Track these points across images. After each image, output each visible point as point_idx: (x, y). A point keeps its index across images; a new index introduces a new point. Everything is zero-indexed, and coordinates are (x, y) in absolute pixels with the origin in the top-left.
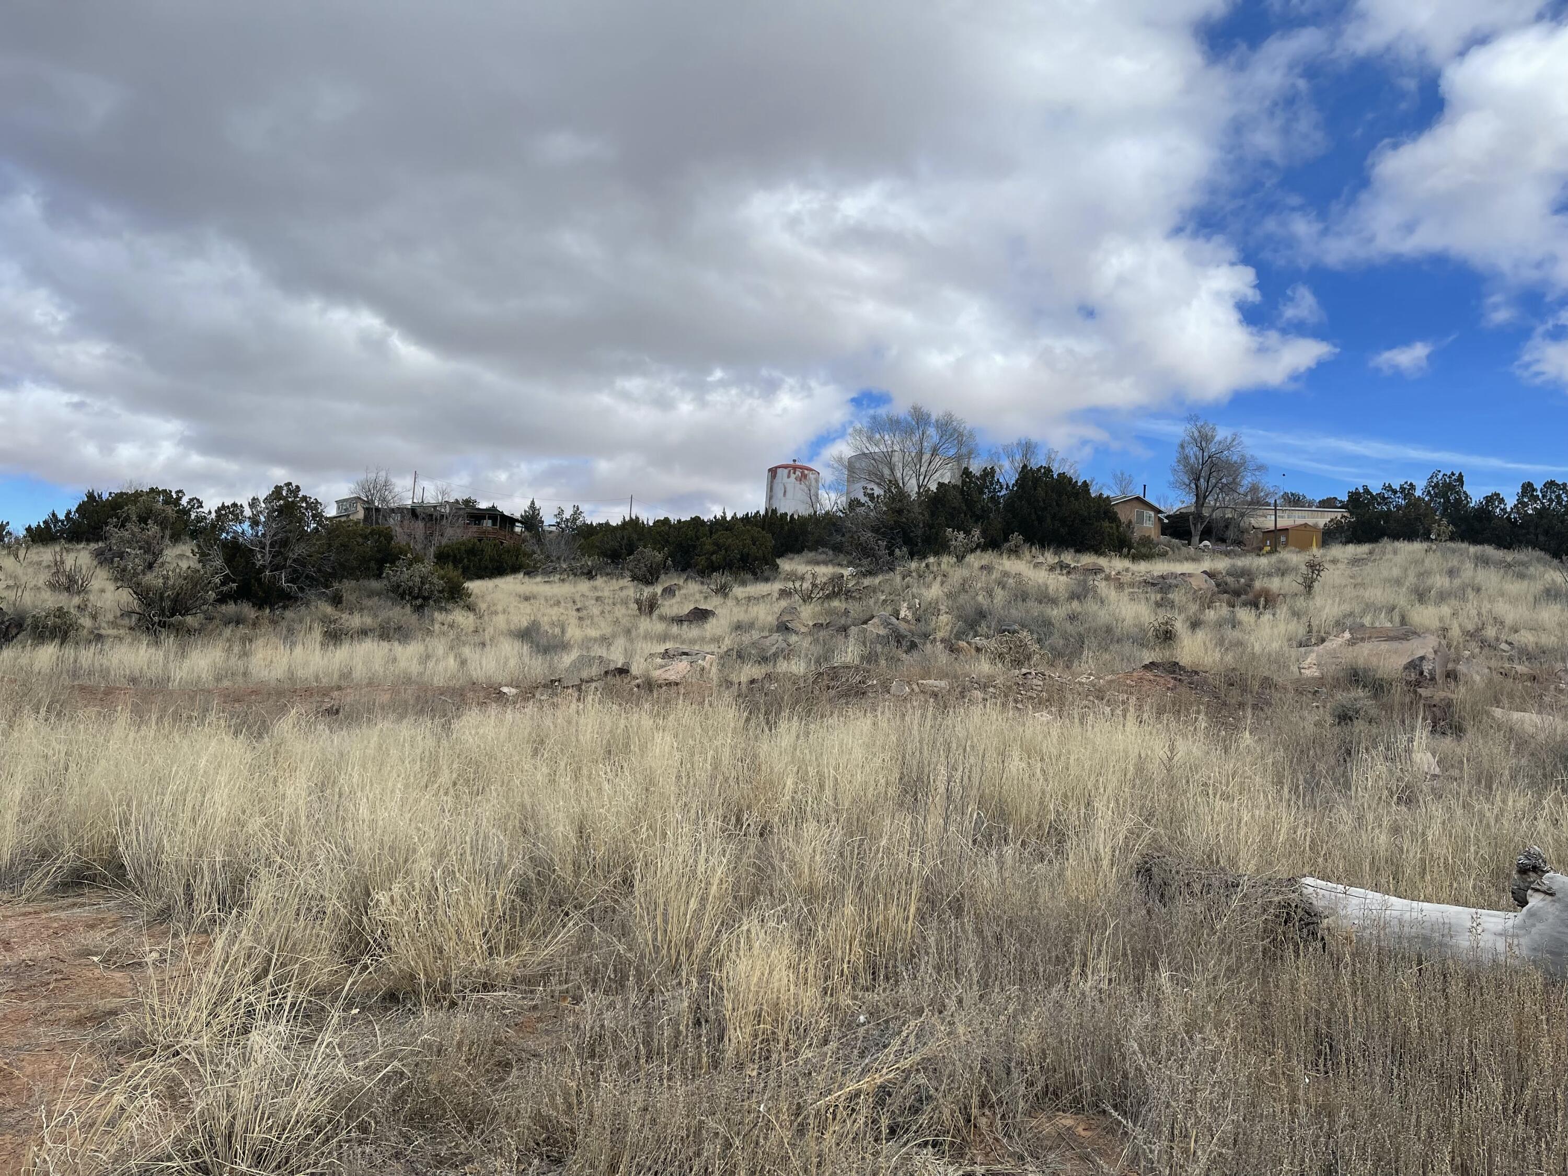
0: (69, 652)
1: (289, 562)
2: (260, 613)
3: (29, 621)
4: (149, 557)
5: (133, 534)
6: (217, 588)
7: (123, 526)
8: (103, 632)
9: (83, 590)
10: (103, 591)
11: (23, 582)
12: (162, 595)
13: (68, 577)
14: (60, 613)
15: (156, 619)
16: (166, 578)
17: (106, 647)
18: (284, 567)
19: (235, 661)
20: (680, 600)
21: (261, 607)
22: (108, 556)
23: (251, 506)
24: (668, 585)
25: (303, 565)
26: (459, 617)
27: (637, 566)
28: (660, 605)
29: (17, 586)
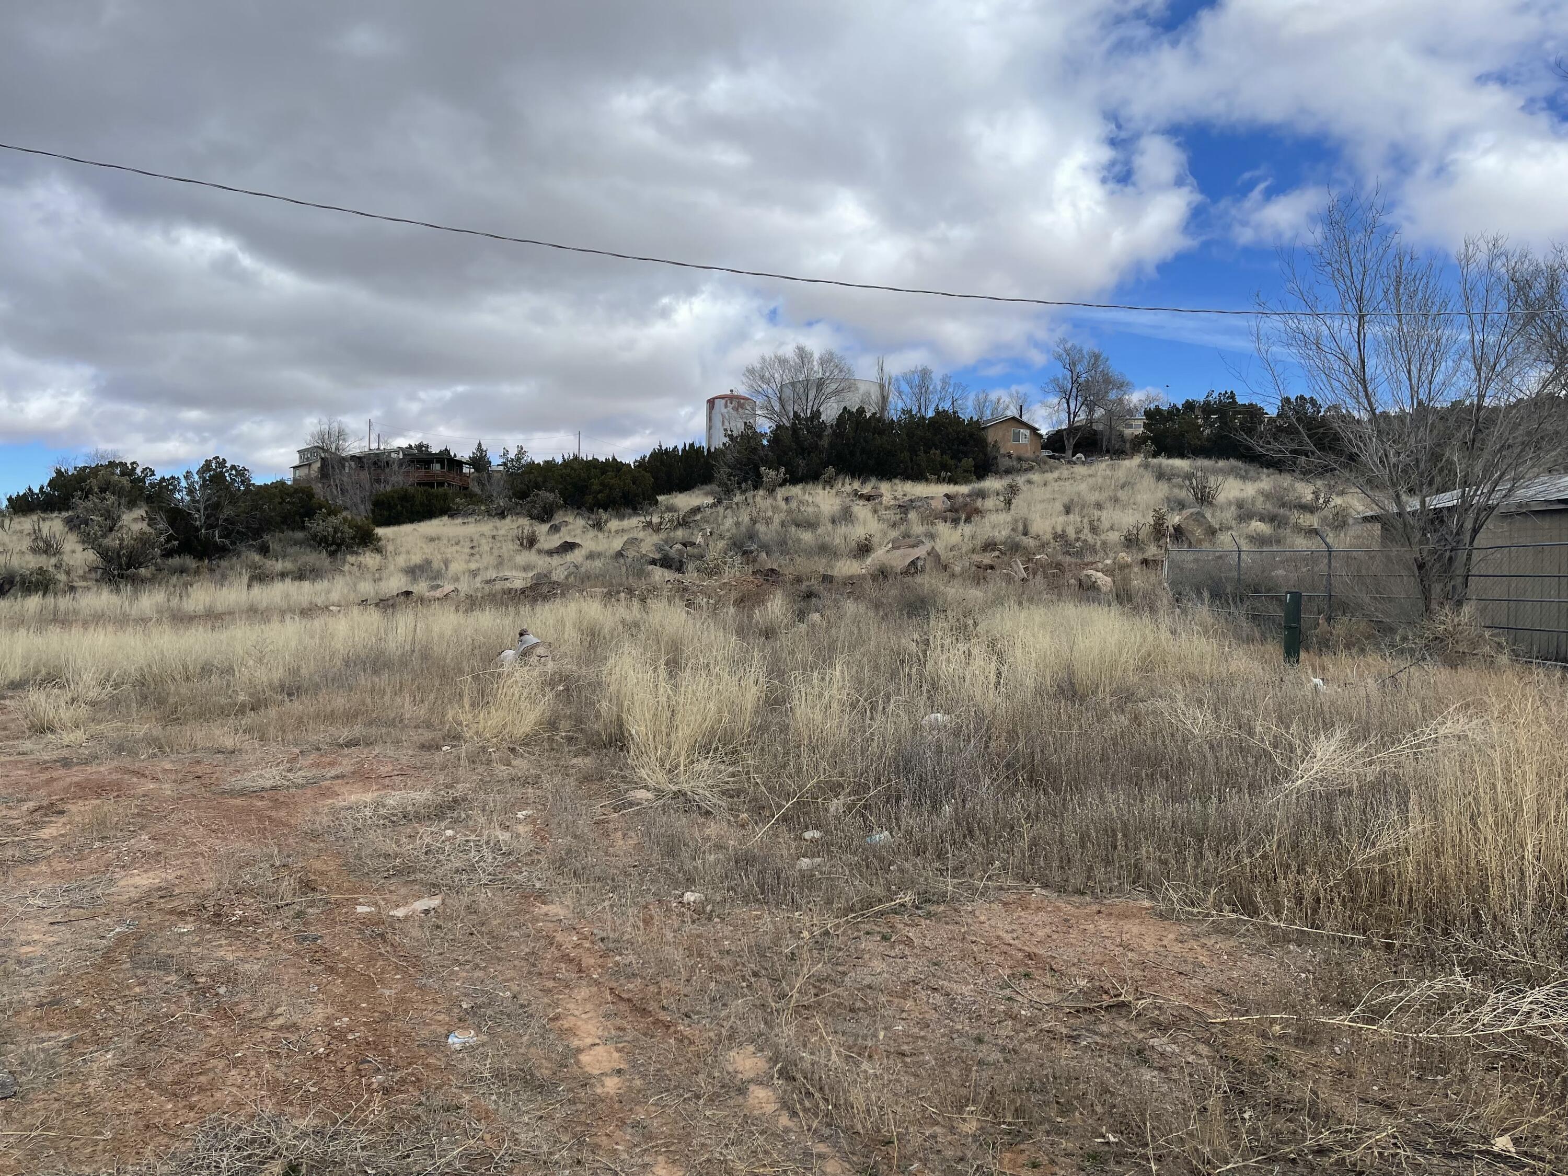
0: (50, 600)
2: (200, 564)
3: (18, 579)
4: (109, 522)
5: (94, 503)
6: (163, 545)
7: (87, 497)
8: (75, 584)
9: (57, 552)
10: (74, 552)
11: (10, 548)
12: (118, 553)
14: (41, 571)
15: (115, 572)
17: (77, 595)
18: (217, 526)
19: (175, 602)
20: (557, 536)
21: (201, 559)
22: (76, 522)
23: (186, 477)
24: (557, 522)
25: (232, 524)
26: (368, 559)
27: (533, 507)
28: (542, 541)
29: (5, 552)
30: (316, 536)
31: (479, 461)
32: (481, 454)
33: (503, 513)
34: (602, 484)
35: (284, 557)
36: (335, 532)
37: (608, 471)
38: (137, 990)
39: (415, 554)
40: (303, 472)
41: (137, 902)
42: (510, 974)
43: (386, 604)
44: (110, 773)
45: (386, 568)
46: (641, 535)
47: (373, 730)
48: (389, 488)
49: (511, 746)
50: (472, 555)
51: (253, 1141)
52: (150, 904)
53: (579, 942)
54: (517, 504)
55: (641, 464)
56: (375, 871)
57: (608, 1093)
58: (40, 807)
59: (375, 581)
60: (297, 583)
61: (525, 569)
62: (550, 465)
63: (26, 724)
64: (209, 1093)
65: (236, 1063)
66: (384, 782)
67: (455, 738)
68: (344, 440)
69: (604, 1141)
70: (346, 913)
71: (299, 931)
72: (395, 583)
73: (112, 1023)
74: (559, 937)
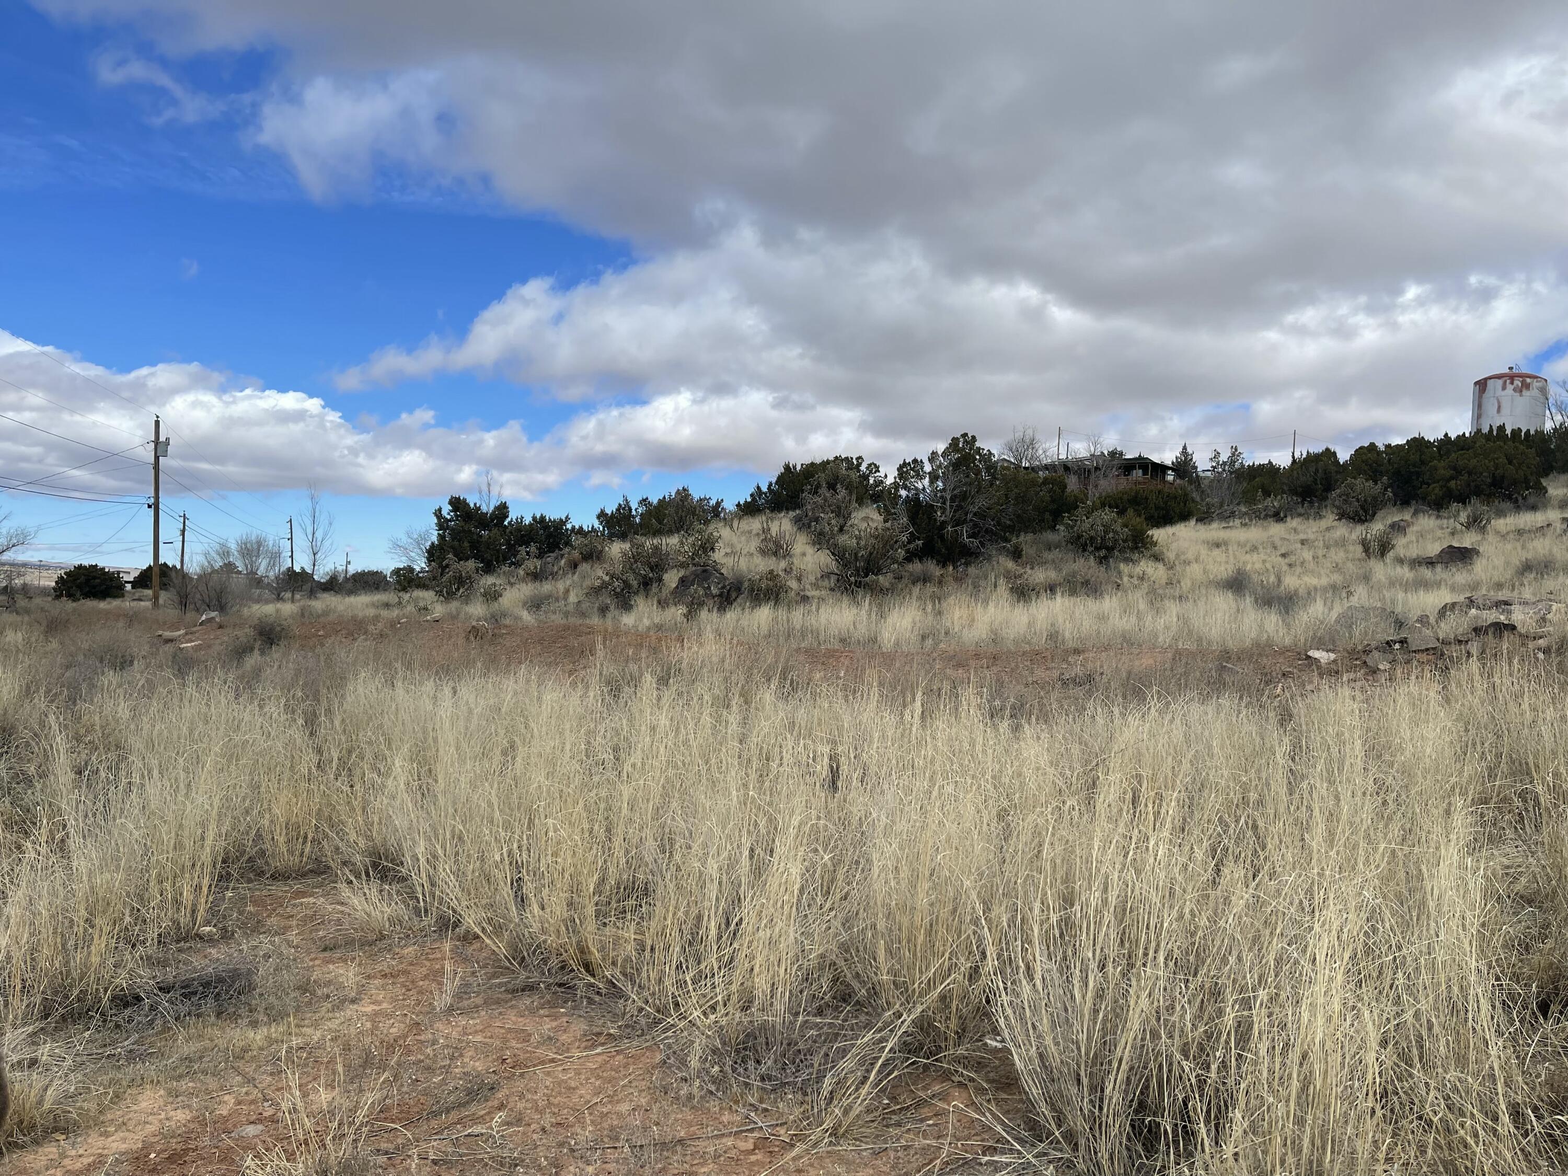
1: (969, 516)
2: (944, 571)
3: (746, 584)
4: (840, 520)
5: (824, 500)
6: (905, 546)
7: (816, 493)
8: (808, 594)
9: (787, 555)
10: (804, 554)
11: (738, 549)
12: (856, 554)
13: (775, 542)
14: (772, 575)
15: (852, 579)
16: (859, 538)
17: (812, 608)
18: (965, 522)
20: (1418, 538)
21: (945, 565)
22: (806, 521)
23: (930, 460)
24: (1392, 521)
25: (984, 519)
26: (1149, 570)
27: (1346, 502)
29: (733, 553)
30: (1079, 537)
31: (1184, 467)
32: (1186, 459)
35: (1043, 564)
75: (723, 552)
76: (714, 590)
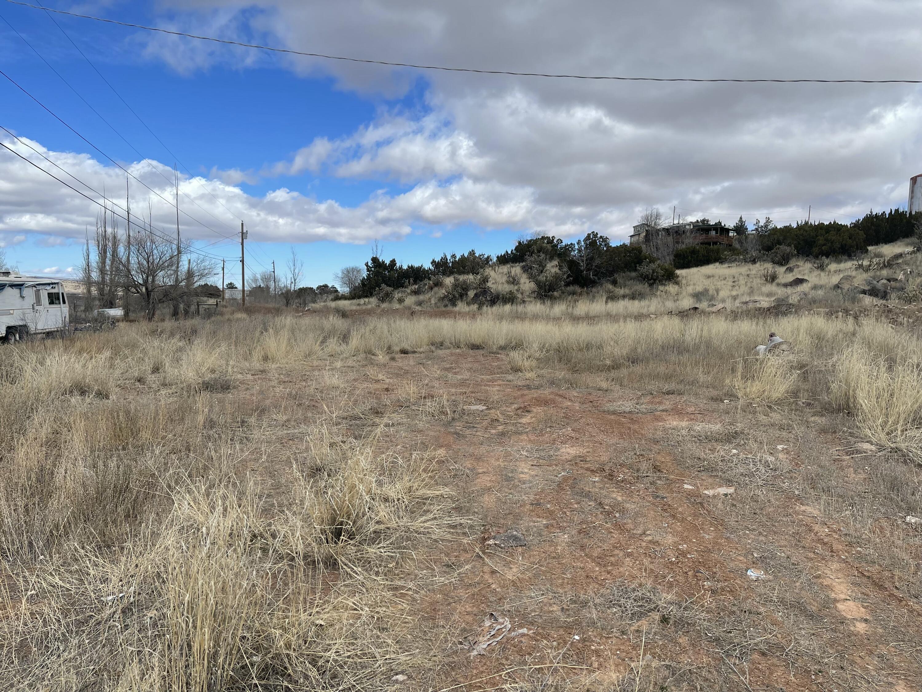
0: (514, 307)
1: (593, 267)
2: (582, 290)
3: (501, 296)
4: (541, 268)
5: (535, 259)
6: (565, 280)
7: (532, 255)
8: (525, 299)
9: (518, 283)
10: (525, 283)
11: (498, 281)
12: (545, 284)
13: (513, 278)
14: (511, 292)
15: (543, 294)
16: (547, 277)
17: (526, 305)
18: (591, 269)
19: (570, 310)
20: (791, 274)
21: (583, 287)
22: (527, 268)
23: (578, 243)
24: (791, 265)
25: (599, 268)
26: (671, 288)
27: (776, 256)
28: (780, 277)
29: (496, 283)
30: (643, 275)
31: (740, 229)
32: (741, 224)
33: (754, 260)
34: (826, 240)
35: (625, 286)
36: (653, 273)
37: (830, 231)
38: (576, 506)
39: (699, 286)
40: (635, 239)
41: (570, 461)
42: (783, 543)
43: (683, 314)
44: (549, 395)
45: (681, 293)
46: (854, 273)
47: (681, 387)
48: (684, 246)
49: (769, 404)
50: (734, 286)
51: (643, 599)
52: (576, 463)
53: (830, 533)
54: (764, 255)
55: (856, 226)
56: (692, 466)
57: (859, 632)
58: (520, 408)
59: (674, 301)
60: (631, 301)
61: (769, 295)
62: (787, 229)
63: (509, 367)
64: (616, 567)
65: (629, 555)
66: (691, 416)
67: (732, 396)
68: (659, 219)
69: (859, 660)
70: (679, 487)
71: (654, 492)
72: (687, 303)
73: (565, 520)
74: (816, 528)
75: (491, 282)
76: (488, 298)
